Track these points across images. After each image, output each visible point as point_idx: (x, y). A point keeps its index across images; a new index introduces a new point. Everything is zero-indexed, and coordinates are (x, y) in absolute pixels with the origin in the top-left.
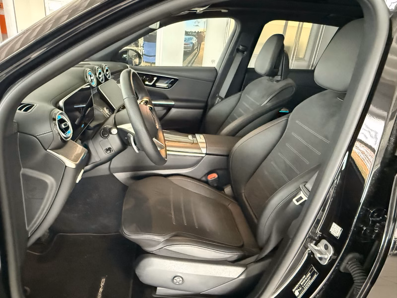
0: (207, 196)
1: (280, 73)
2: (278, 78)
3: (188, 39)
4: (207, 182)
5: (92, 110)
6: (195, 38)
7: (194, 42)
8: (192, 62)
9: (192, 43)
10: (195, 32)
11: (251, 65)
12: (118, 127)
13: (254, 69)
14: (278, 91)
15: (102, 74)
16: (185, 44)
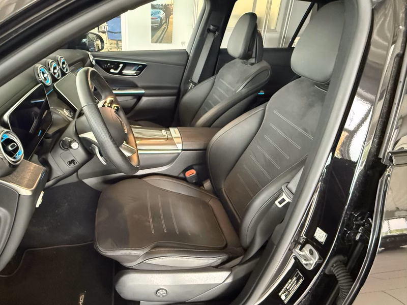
0: (187, 194)
1: (254, 55)
2: (253, 60)
3: (155, 12)
4: (184, 179)
5: (49, 113)
6: (162, 12)
7: (162, 16)
8: (161, 38)
9: (160, 17)
10: (162, 5)
11: (223, 46)
12: (80, 136)
13: (226, 49)
14: (253, 76)
15: (57, 68)
16: (152, 19)
